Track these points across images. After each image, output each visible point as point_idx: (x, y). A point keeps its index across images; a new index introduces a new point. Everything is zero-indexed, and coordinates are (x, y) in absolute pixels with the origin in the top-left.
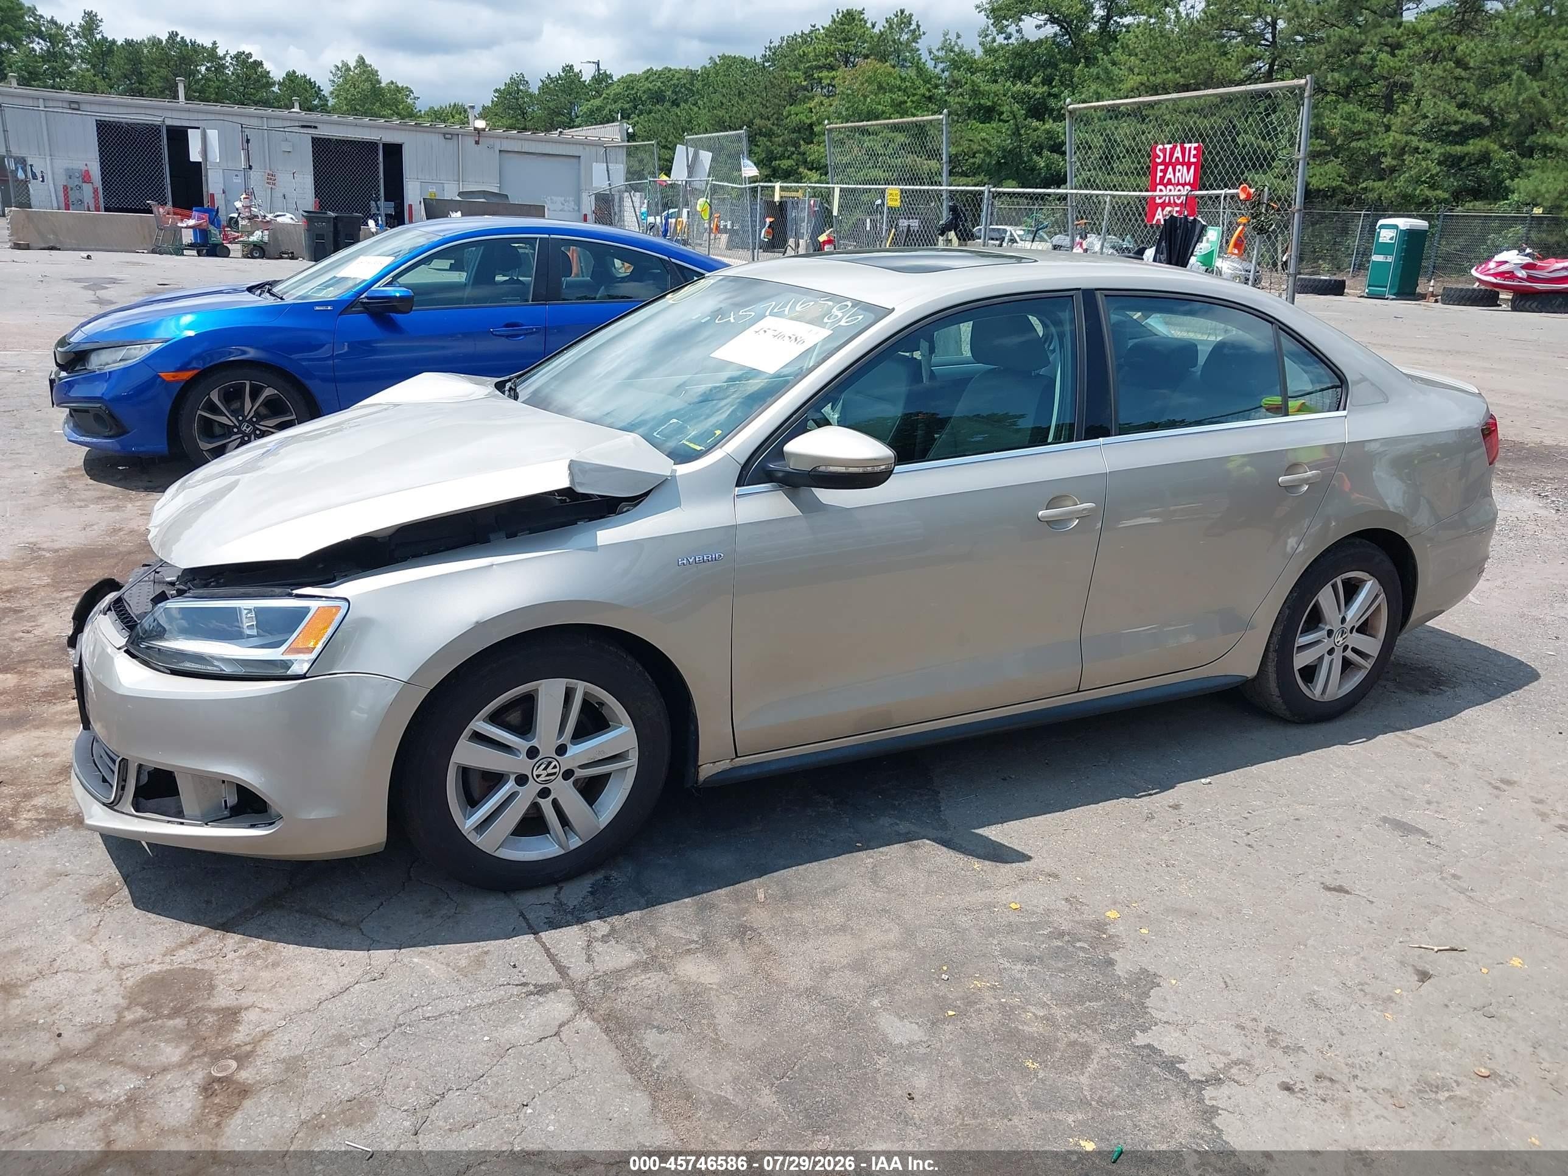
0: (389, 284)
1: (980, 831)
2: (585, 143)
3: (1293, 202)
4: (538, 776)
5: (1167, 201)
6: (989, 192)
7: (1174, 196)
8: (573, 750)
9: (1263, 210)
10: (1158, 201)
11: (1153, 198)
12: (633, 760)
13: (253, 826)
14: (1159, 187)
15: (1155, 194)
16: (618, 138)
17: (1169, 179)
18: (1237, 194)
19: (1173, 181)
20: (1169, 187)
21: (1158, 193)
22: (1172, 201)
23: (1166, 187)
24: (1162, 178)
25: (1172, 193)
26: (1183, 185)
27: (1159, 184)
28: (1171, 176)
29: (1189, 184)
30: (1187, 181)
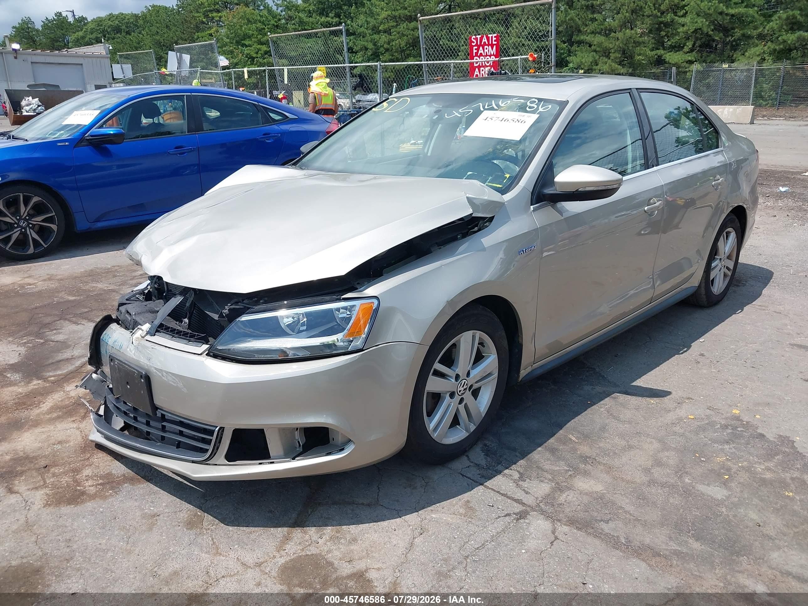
0: (101, 127)
1: (634, 384)
2: (84, 56)
3: (550, 62)
4: (460, 391)
5: (481, 65)
6: (380, 65)
7: (484, 62)
8: (473, 373)
9: (542, 65)
10: (475, 65)
11: (473, 63)
12: (496, 375)
13: (329, 454)
14: (475, 58)
15: (472, 61)
16: (104, 53)
17: (481, 54)
18: (528, 58)
19: (483, 55)
20: (481, 57)
21: (475, 60)
22: (484, 65)
23: (479, 58)
24: (477, 53)
25: (484, 60)
26: (490, 56)
27: (476, 56)
28: (482, 52)
29: (493, 55)
30: (492, 53)
